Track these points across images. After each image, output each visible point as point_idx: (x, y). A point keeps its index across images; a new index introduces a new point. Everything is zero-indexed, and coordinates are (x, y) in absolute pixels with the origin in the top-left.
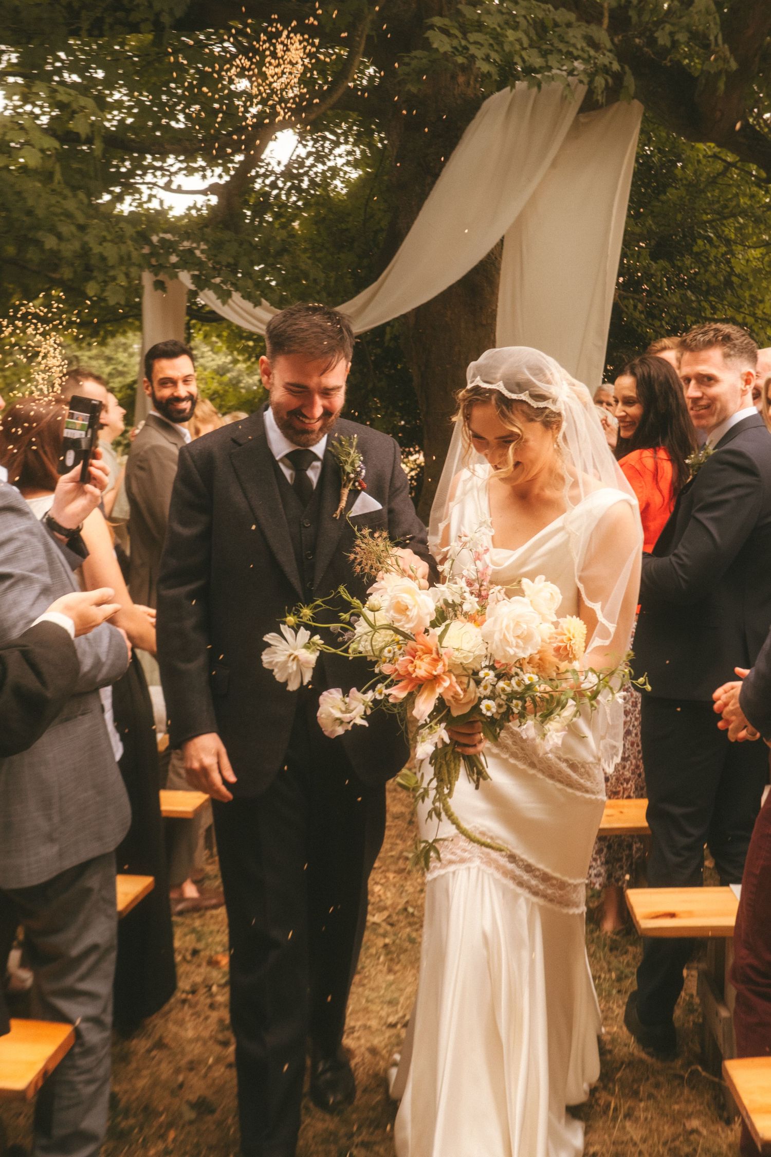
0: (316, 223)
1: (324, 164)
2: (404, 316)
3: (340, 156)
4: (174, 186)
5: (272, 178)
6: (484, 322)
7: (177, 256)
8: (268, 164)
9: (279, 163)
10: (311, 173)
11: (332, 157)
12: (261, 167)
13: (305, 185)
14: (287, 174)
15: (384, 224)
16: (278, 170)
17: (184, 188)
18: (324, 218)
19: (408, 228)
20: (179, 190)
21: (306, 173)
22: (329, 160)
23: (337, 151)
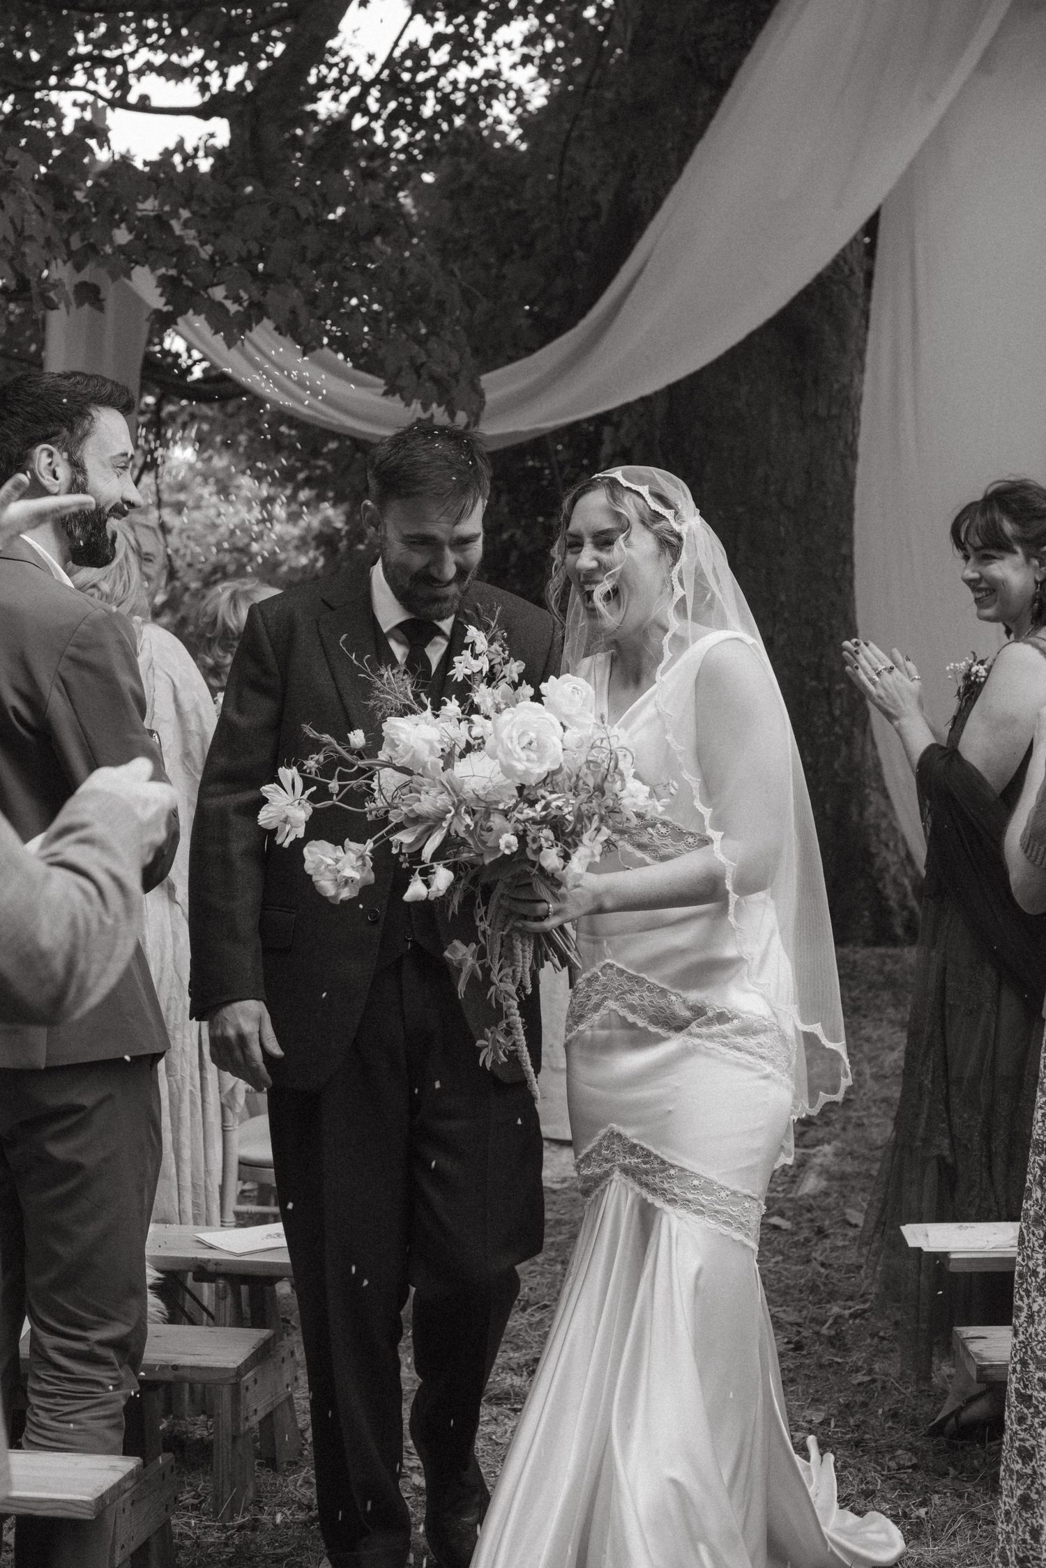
0: (451, 196)
1: (472, 63)
2: (644, 400)
3: (508, 46)
4: (132, 98)
5: (355, 91)
6: (823, 412)
7: (130, 230)
8: (347, 60)
9: (371, 58)
10: (443, 82)
11: (489, 49)
12: (330, 67)
13: (427, 110)
14: (391, 84)
15: (604, 198)
16: (368, 73)
17: (155, 102)
18: (470, 186)
19: (657, 204)
20: (144, 105)
21: (432, 83)
22: (483, 55)
23: (503, 34)
